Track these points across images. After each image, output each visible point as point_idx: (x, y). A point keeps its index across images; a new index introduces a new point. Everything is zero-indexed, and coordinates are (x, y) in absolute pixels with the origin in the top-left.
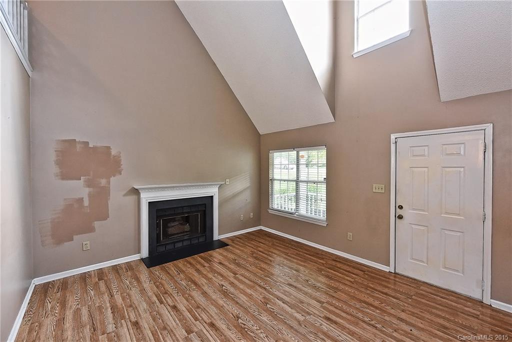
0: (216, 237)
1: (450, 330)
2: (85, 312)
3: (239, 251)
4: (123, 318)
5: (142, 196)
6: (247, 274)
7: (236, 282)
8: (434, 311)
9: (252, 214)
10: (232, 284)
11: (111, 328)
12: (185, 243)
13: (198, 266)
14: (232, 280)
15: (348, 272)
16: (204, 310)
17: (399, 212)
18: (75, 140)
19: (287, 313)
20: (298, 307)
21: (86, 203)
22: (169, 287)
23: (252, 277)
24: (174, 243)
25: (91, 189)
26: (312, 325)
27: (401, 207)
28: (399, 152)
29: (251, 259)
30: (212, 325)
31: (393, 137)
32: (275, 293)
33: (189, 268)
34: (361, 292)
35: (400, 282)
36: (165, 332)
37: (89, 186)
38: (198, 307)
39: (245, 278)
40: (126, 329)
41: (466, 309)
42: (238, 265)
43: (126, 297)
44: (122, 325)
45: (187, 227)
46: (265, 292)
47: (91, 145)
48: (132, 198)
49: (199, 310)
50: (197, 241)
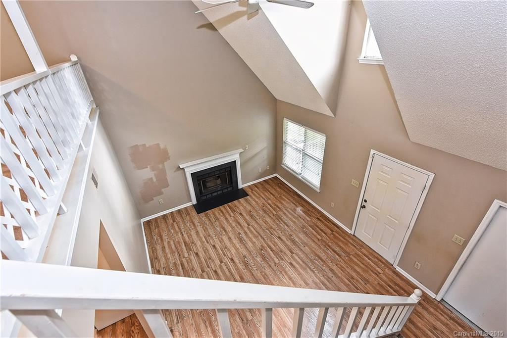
0: (240, 186)
1: (354, 280)
2: (172, 243)
3: (254, 203)
4: (190, 250)
5: (186, 171)
6: (256, 226)
7: (248, 232)
8: (356, 268)
9: (269, 166)
10: (245, 233)
11: (186, 255)
12: (219, 193)
13: (227, 216)
14: (246, 229)
15: (322, 230)
16: (229, 250)
17: (364, 203)
18: (137, 145)
19: (271, 257)
20: (278, 254)
21: (155, 180)
22: (211, 231)
23: (259, 229)
24: (212, 193)
25: (155, 172)
26: (282, 266)
27: (366, 201)
28: (374, 165)
29: (261, 212)
30: (232, 260)
31: (372, 152)
32: (269, 243)
33: (221, 216)
34: (320, 248)
35: (351, 244)
36: (210, 261)
37: (153, 171)
38: (226, 248)
39: (254, 229)
40: (193, 257)
41: (377, 269)
42: (252, 217)
43: (190, 236)
44: (191, 254)
45: (219, 181)
46: (263, 241)
47: (147, 146)
48: (180, 172)
49: (226, 250)
50: (227, 190)
